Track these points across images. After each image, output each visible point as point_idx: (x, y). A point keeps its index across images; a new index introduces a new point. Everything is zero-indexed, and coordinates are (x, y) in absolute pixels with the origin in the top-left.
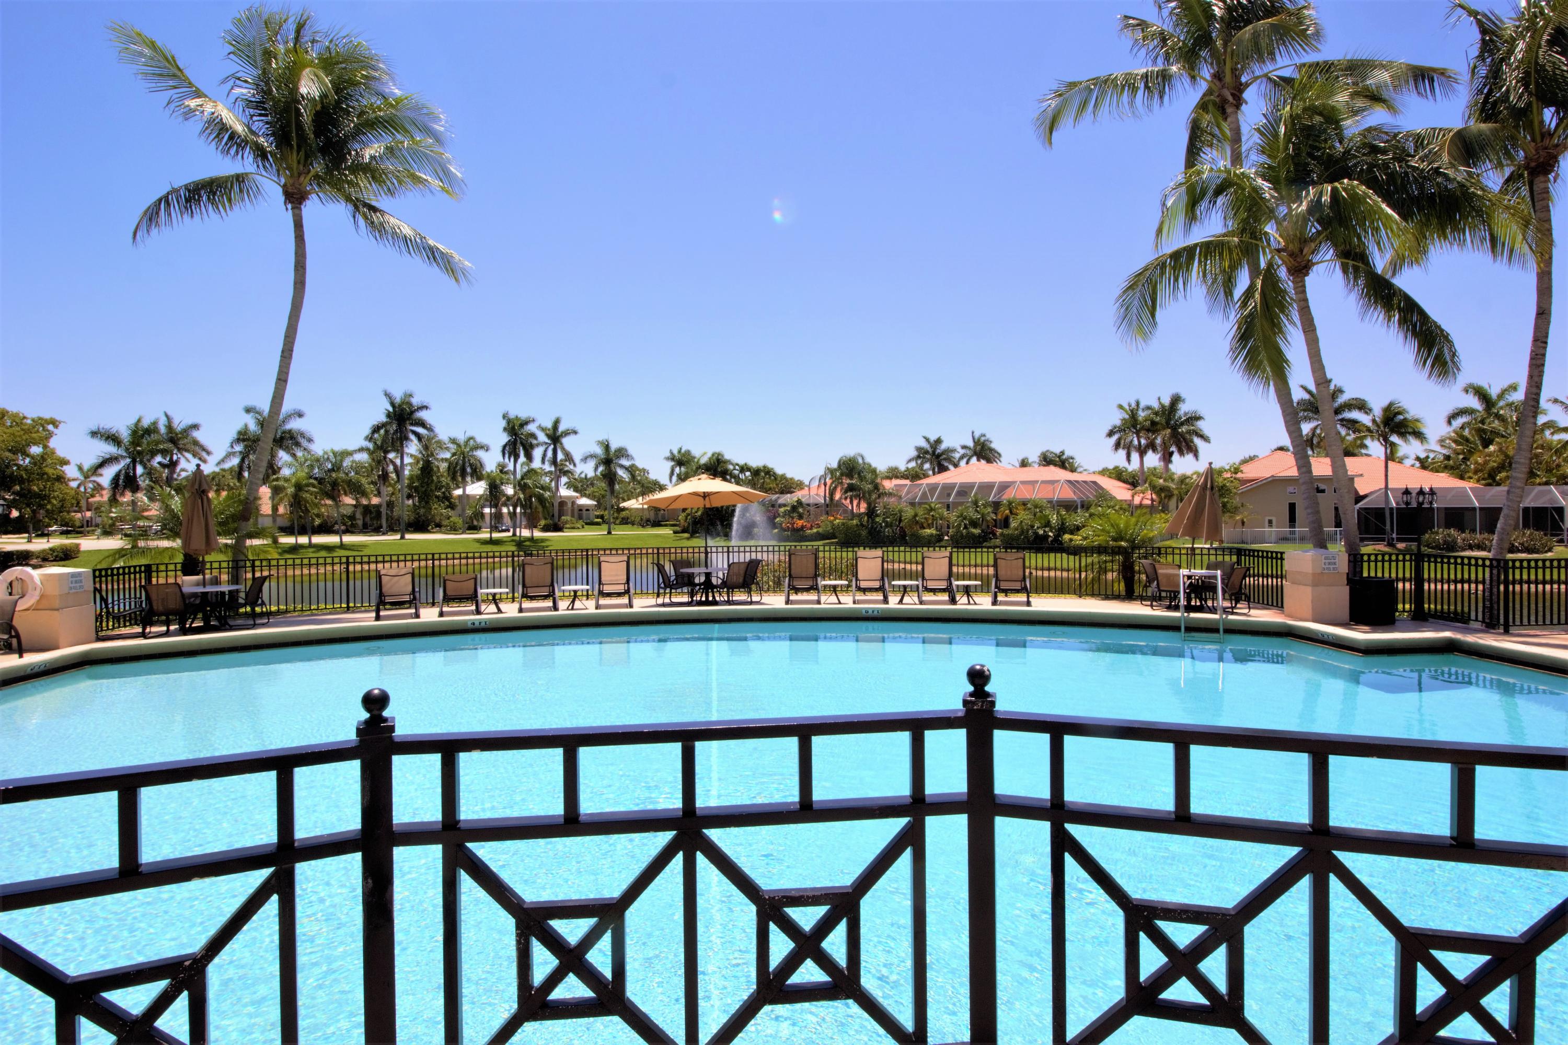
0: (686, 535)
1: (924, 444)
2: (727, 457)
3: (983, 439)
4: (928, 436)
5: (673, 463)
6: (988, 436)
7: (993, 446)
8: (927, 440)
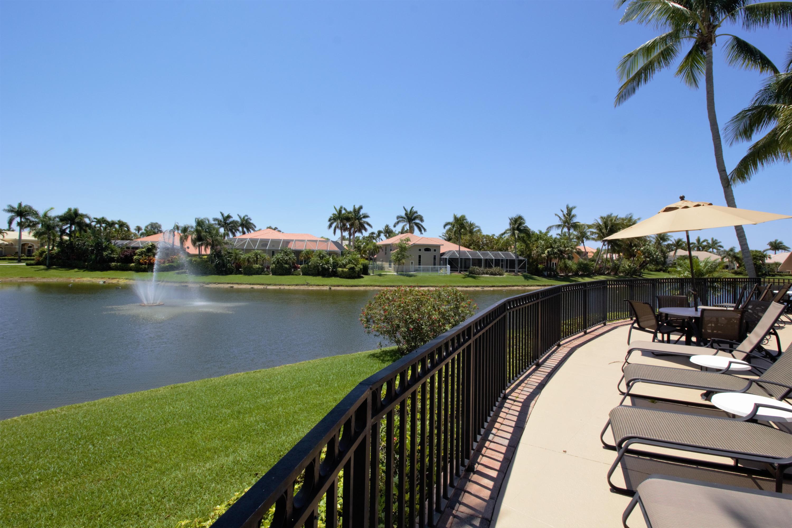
0: (42, 267)
1: (220, 217)
2: (81, 211)
3: (246, 218)
4: (223, 212)
5: (10, 214)
6: (249, 216)
7: (251, 222)
8: (222, 215)
